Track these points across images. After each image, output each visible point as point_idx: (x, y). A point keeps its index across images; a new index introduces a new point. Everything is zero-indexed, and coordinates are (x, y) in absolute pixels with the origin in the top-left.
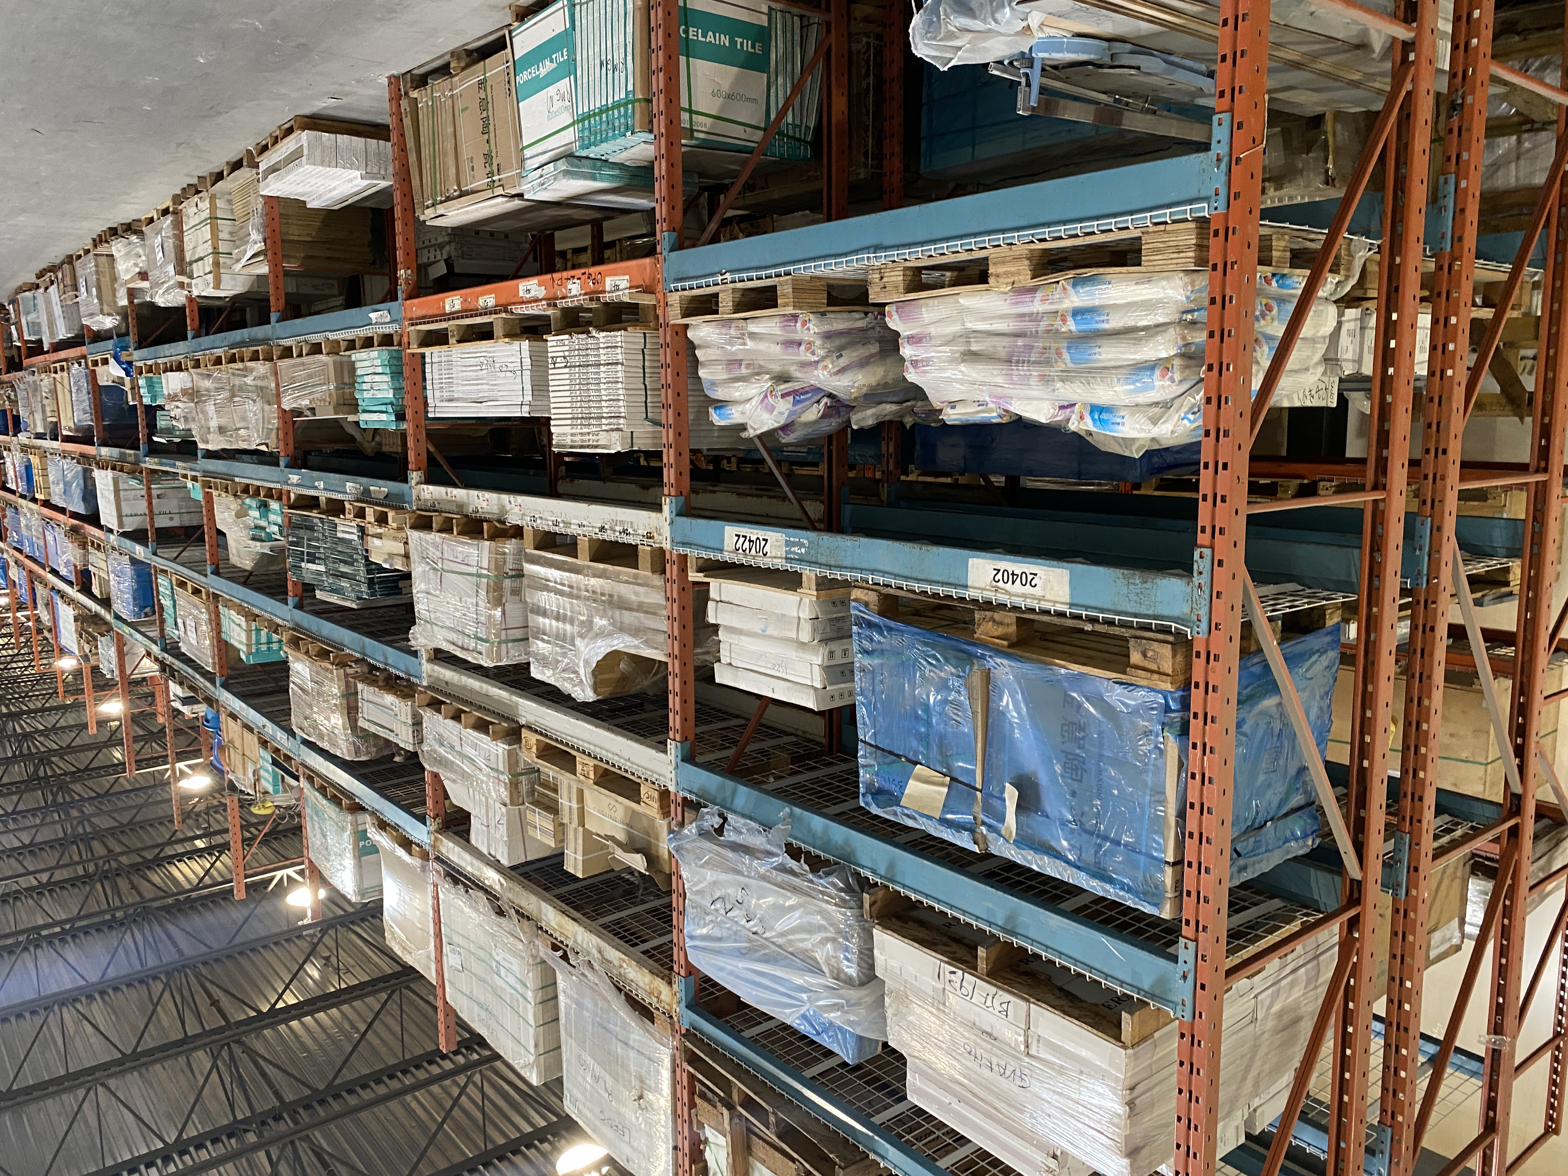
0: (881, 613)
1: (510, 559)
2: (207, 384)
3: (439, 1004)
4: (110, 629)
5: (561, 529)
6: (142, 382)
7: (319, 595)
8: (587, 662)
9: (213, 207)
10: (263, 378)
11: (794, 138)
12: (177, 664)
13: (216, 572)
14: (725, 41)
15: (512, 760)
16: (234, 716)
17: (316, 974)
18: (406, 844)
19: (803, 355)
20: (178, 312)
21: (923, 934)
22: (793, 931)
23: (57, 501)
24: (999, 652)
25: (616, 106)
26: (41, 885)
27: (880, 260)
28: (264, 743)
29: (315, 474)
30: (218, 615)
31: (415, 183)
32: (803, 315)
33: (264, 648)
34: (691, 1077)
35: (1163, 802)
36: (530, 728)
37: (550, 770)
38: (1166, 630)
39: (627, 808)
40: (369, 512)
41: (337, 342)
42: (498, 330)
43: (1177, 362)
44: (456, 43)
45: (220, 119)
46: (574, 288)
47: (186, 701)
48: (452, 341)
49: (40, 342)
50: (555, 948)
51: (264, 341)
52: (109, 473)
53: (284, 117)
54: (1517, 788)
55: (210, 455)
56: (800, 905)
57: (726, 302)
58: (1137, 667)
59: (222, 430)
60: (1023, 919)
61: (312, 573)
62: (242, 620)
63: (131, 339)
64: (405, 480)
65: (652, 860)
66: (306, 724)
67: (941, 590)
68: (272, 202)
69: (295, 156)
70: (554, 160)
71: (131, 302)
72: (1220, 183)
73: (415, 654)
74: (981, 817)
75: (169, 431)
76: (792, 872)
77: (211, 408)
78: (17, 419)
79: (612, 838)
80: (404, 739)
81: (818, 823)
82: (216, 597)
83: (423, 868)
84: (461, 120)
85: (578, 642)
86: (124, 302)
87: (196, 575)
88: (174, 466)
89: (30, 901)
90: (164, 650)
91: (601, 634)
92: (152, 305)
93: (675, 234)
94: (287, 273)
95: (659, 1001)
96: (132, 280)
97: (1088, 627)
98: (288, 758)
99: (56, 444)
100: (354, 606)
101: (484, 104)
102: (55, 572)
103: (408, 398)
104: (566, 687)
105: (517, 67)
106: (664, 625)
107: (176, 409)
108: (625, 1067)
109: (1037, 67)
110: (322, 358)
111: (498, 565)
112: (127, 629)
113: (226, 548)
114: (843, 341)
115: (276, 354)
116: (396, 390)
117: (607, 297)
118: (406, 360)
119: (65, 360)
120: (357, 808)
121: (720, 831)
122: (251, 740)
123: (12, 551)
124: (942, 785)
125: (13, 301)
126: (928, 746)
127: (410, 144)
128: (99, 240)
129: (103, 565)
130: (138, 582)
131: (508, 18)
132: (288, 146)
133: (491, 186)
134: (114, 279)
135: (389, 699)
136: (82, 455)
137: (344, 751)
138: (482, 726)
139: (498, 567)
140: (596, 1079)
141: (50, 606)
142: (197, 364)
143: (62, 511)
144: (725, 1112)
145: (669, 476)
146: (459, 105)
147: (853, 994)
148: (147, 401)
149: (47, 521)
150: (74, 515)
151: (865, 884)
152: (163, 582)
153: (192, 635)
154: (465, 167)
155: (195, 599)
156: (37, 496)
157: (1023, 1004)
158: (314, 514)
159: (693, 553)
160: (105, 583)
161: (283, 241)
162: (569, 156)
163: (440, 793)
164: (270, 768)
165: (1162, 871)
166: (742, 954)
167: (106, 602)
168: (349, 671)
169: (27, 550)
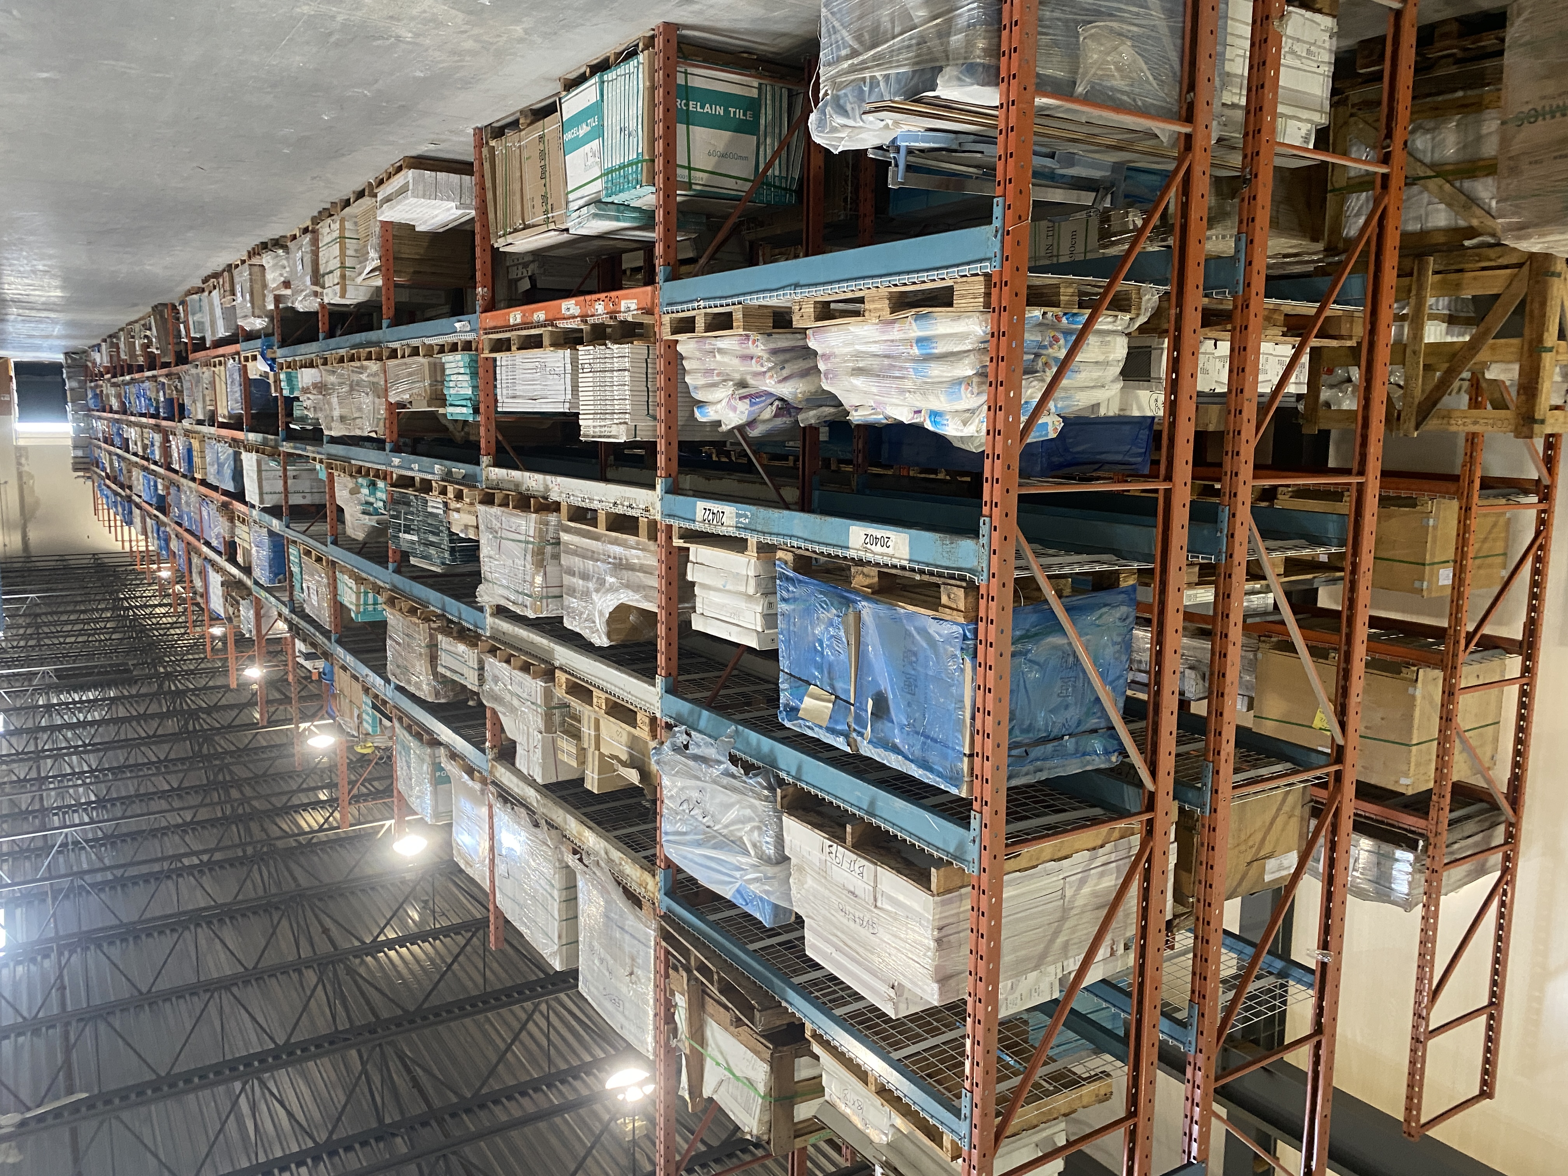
0: (795, 570)
1: (551, 529)
2: (332, 379)
3: (491, 907)
4: (250, 593)
5: (586, 505)
6: (282, 376)
7: (413, 561)
8: (601, 613)
9: (342, 228)
10: (375, 375)
11: (780, 188)
12: (303, 624)
13: (335, 543)
14: (720, 111)
15: (548, 695)
16: (344, 668)
17: (416, 917)
18: (470, 771)
19: (755, 367)
20: (311, 316)
21: (818, 820)
22: (733, 823)
23: (212, 480)
24: (866, 598)
25: (630, 164)
26: (185, 824)
27: (800, 295)
28: (366, 690)
29: (412, 457)
30: (335, 580)
31: (491, 216)
32: (753, 335)
33: (370, 608)
34: (668, 953)
35: (962, 708)
36: (561, 669)
37: (575, 704)
38: (962, 578)
39: (629, 733)
40: (450, 489)
41: (431, 346)
42: (546, 341)
43: (976, 380)
44: (524, 104)
45: (344, 159)
46: (600, 308)
47: (308, 656)
48: (514, 348)
49: (203, 339)
50: (575, 852)
51: (377, 344)
52: (254, 456)
53: (396, 157)
54: (1340, 741)
55: (333, 440)
56: (738, 802)
57: (700, 324)
58: (945, 606)
59: (342, 419)
60: (879, 804)
61: (408, 541)
62: (352, 583)
63: (276, 339)
64: (478, 463)
65: (645, 775)
66: (398, 671)
67: (831, 551)
68: (386, 225)
69: (403, 190)
70: (587, 205)
71: (277, 307)
72: (997, 249)
73: (481, 609)
74: (853, 725)
75: (303, 419)
76: (733, 776)
77: (334, 400)
78: (182, 407)
79: (616, 758)
80: (471, 681)
81: (754, 737)
82: (334, 563)
83: (482, 792)
84: (526, 168)
85: (595, 596)
86: (271, 306)
87: (319, 545)
88: (305, 450)
89: (177, 838)
90: (293, 611)
91: (612, 589)
92: (293, 309)
93: (669, 268)
94: (397, 286)
95: (646, 891)
96: (277, 288)
97: (918, 577)
98: (384, 703)
99: (213, 430)
100: (439, 570)
101: (543, 155)
102: (208, 544)
103: (482, 394)
104: (586, 633)
105: (564, 127)
106: (654, 582)
107: (307, 401)
108: (621, 948)
109: (903, 152)
110: (420, 359)
111: (541, 535)
112: (264, 594)
113: (343, 523)
114: (788, 356)
115: (385, 354)
116: (474, 387)
117: (621, 317)
118: (480, 363)
119: (223, 356)
120: (435, 743)
121: (686, 747)
122: (357, 687)
123: (173, 525)
124: (829, 701)
125: (183, 303)
126: (821, 672)
127: (488, 184)
128: (253, 253)
129: (246, 536)
130: (274, 552)
131: (559, 87)
132: (397, 182)
133: (547, 221)
134: (265, 286)
135: (461, 648)
136: (234, 440)
137: (425, 691)
138: (525, 668)
139: (541, 537)
140: (602, 960)
141: (203, 574)
142: (325, 363)
143: (215, 489)
144: (685, 974)
145: (661, 460)
146: (525, 154)
147: (771, 871)
148: (286, 393)
149: (203, 498)
150: (226, 493)
151: (781, 782)
152: (293, 552)
153: (314, 598)
154: (528, 205)
155: (318, 566)
156: (196, 476)
157: (872, 866)
158: (410, 491)
159: (676, 523)
160: (247, 553)
161: (395, 258)
162: (597, 202)
163: (498, 726)
164: (370, 711)
165: (962, 761)
166: (699, 844)
167: (247, 570)
168: (433, 625)
169: (186, 524)
